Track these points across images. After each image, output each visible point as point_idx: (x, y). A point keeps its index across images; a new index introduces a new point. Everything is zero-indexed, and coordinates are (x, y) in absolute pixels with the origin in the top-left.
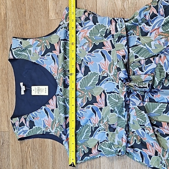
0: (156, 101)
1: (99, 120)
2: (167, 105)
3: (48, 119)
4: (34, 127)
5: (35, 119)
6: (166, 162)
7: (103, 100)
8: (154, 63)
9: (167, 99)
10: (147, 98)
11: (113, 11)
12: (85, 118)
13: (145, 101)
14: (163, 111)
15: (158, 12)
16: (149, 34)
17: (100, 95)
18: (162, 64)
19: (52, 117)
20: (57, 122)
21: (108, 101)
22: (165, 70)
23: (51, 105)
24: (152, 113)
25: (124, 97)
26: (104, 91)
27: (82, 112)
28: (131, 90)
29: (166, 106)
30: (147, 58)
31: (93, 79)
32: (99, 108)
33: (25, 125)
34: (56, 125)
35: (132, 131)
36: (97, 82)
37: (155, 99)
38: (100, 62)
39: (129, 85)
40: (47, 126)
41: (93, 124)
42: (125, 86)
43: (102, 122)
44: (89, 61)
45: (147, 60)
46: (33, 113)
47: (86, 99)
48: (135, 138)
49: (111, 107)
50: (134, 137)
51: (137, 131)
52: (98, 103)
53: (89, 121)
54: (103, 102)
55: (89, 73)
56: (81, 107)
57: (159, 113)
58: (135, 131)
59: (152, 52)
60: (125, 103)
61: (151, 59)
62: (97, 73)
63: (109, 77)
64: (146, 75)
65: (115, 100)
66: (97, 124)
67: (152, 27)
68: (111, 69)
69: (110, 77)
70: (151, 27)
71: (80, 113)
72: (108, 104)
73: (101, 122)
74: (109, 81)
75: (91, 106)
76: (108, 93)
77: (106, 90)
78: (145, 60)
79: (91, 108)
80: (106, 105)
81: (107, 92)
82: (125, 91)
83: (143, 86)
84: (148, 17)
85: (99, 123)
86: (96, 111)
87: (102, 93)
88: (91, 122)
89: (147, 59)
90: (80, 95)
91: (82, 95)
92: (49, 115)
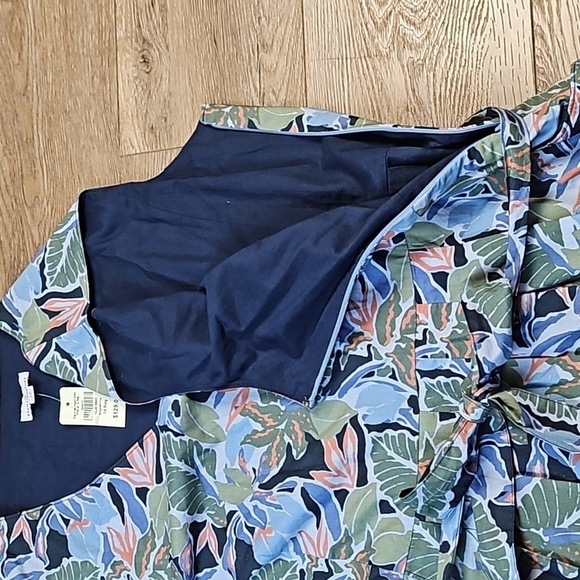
1: (332, 543)
3: (121, 529)
4: (64, 559)
5: (74, 525)
7: (350, 457)
8: (572, 308)
10: (538, 462)
12: (273, 534)
13: (532, 474)
16: (553, 188)
17: (340, 437)
19: (140, 522)
20: (159, 542)
21: (370, 464)
23: (134, 470)
24: (560, 526)
25: (467, 446)
26: (354, 421)
27: (261, 506)
28: (491, 418)
30: (541, 286)
32: (331, 491)
33: (33, 548)
34: (153, 554)
37: (573, 467)
39: (498, 399)
40: (118, 558)
41: (308, 560)
42: (477, 399)
43: (344, 554)
45: (541, 294)
46: (65, 500)
47: (283, 449)
49: (381, 489)
52: (329, 470)
53: (291, 548)
54: (351, 465)
56: (258, 484)
59: (563, 264)
60: (463, 473)
61: (560, 291)
63: (374, 362)
64: (536, 360)
65: (398, 459)
66: (322, 561)
67: (568, 158)
68: (388, 327)
69: (380, 362)
70: (566, 160)
71: (251, 509)
72: (371, 477)
73: (343, 550)
74: (375, 377)
75: (300, 482)
76: (371, 428)
77: (364, 417)
78: (533, 294)
79: (298, 490)
80: (362, 480)
81: (366, 425)
82: (474, 421)
85: (333, 557)
86: (320, 506)
87: (346, 425)
88: (298, 551)
89: (542, 290)
90: (257, 432)
91: (266, 434)
92: (126, 513)
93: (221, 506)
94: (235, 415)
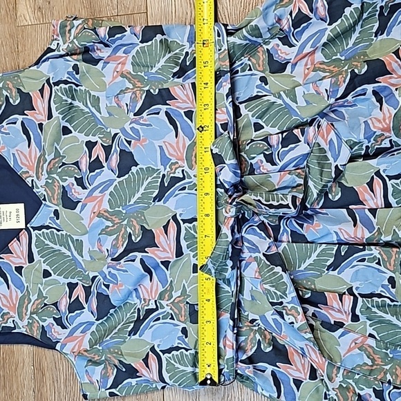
0: (309, 240)
1: (161, 289)
2: (336, 248)
3: (7, 292)
6: (339, 394)
7: (172, 239)
8: (303, 141)
9: (336, 233)
10: (285, 234)
11: (190, 4)
12: (123, 287)
13: (281, 241)
14: (328, 263)
15: (311, 11)
16: (289, 67)
17: (166, 228)
18: (324, 145)
19: (20, 286)
20: (33, 298)
21: (184, 243)
22: (331, 160)
23: (14, 255)
24: (300, 269)
25: (230, 231)
26: (174, 218)
27: (113, 271)
28: (244, 213)
29: (334, 252)
30: (285, 129)
31: (146, 183)
32: (159, 261)
34: (30, 306)
35: (250, 319)
36: (157, 191)
37: (306, 234)
38: (163, 140)
39: (242, 200)
40: (6, 310)
41: (143, 302)
42: (231, 204)
43: (167, 298)
44: (134, 138)
45: (285, 134)
47: (126, 236)
48: (258, 337)
49: (193, 257)
50: (255, 334)
51: (263, 318)
52: (158, 247)
53: (134, 295)
54: (172, 242)
55: (134, 169)
56: (110, 258)
57: (318, 270)
58: (258, 318)
59: (298, 115)
60: (233, 247)
61: (297, 132)
62: (156, 168)
63: (187, 180)
64: (282, 173)
66: (152, 302)
67: (297, 48)
68: (193, 158)
69: (190, 180)
70: (295, 50)
71: (107, 273)
72: (185, 250)
73: (167, 295)
74: (186, 191)
75: (139, 255)
76: (185, 221)
77: (181, 215)
78: (280, 135)
79: (138, 260)
80: (179, 253)
81: (181, 220)
82: (232, 217)
83: (278, 201)
84: (286, 24)
85: (160, 299)
86: (152, 269)
87: (169, 220)
88: (138, 297)
89: (285, 132)
90: (109, 227)
91: (115, 227)
92: (10, 282)
93: (87, 273)
94: (94, 218)
